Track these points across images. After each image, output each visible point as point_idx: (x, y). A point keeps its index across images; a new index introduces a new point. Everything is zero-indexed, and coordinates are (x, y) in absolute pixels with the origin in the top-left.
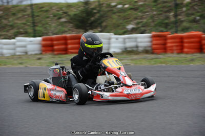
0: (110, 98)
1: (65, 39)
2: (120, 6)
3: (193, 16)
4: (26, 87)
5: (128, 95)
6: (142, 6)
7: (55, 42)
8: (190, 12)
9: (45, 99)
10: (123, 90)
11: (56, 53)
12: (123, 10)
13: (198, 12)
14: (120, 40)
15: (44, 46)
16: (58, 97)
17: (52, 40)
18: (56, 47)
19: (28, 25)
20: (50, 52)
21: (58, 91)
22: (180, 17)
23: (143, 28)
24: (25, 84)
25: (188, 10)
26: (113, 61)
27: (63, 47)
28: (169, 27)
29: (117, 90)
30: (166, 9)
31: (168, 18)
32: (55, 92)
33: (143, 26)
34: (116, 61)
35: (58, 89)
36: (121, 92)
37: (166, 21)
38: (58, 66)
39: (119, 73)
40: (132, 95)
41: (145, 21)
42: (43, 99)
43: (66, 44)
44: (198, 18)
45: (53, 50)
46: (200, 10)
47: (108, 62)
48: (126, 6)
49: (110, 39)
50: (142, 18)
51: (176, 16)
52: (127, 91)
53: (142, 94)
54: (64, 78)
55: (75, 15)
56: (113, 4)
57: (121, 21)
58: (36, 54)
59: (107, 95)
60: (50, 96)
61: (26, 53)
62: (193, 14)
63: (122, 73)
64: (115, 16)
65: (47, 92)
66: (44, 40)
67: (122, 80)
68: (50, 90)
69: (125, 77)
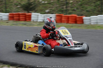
1: (19, 14)
2: (43, 2)
3: (74, 8)
6: (52, 2)
7: (15, 16)
8: (72, 6)
11: (15, 20)
12: (44, 4)
13: (76, 7)
14: (43, 16)
15: (10, 17)
17: (13, 15)
18: (15, 18)
19: (3, 8)
20: (12, 20)
22: (68, 8)
23: (53, 12)
25: (71, 5)
27: (18, 18)
28: (64, 12)
30: (63, 4)
31: (63, 8)
33: (53, 11)
37: (62, 10)
41: (53, 9)
43: (19, 17)
44: (75, 9)
45: (13, 19)
46: (76, 6)
48: (46, 2)
49: (38, 16)
50: (52, 7)
51: (66, 7)
55: (24, 5)
56: (40, 1)
57: (43, 8)
58: (6, 20)
61: (2, 19)
62: (73, 7)
64: (41, 6)
66: (10, 14)
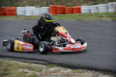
0: (63, 51)
4: (4, 42)
5: (73, 49)
9: (19, 50)
10: (70, 46)
16: (28, 49)
21: (28, 46)
24: (4, 41)
26: (61, 28)
29: (66, 46)
32: (26, 47)
34: (63, 28)
35: (28, 44)
36: (69, 47)
38: (26, 31)
39: (67, 36)
40: (75, 49)
42: (18, 50)
47: (59, 29)
52: (72, 47)
53: (81, 48)
54: (30, 38)
59: (61, 49)
60: (23, 49)
63: (68, 36)
65: (20, 46)
67: (69, 40)
68: (23, 45)
69: (71, 38)
